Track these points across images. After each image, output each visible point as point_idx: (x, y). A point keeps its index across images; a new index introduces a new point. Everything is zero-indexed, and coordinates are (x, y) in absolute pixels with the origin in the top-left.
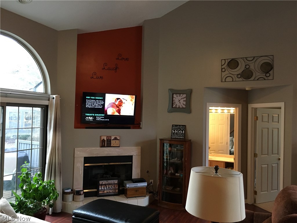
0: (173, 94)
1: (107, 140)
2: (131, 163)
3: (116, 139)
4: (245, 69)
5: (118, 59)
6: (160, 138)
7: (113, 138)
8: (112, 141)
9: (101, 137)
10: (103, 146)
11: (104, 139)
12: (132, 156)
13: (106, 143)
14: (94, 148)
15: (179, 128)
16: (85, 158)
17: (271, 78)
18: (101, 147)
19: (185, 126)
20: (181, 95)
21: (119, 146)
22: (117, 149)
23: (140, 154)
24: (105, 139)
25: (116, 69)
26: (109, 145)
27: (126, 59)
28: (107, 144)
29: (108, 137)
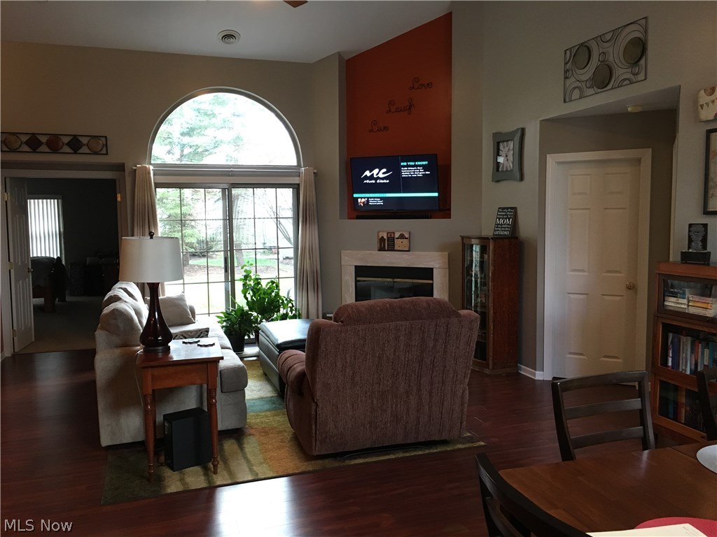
0: (498, 144)
1: (388, 238)
2: (431, 282)
3: (402, 236)
4: (599, 63)
5: (413, 88)
6: (462, 235)
7: (397, 236)
8: (396, 241)
9: (378, 232)
10: (382, 249)
11: (382, 237)
12: (432, 269)
13: (387, 244)
14: (369, 252)
15: (506, 215)
16: (357, 268)
17: (641, 76)
18: (379, 250)
19: (515, 209)
20: (510, 142)
21: (407, 249)
22: (405, 256)
23: (447, 266)
24: (385, 237)
25: (410, 109)
26: (391, 248)
27: (428, 85)
28: (388, 246)
29: (389, 235)
